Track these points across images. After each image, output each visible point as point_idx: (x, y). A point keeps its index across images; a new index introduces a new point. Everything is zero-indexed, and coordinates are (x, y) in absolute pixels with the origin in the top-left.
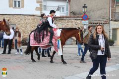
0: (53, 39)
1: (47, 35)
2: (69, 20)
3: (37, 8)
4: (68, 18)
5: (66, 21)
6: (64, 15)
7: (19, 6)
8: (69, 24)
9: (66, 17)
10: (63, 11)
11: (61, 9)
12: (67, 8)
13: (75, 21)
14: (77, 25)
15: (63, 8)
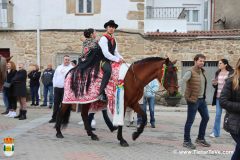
0: (108, 86)
1: (96, 77)
2: (211, 42)
3: (131, 12)
4: (209, 36)
5: (204, 43)
6: (198, 28)
7: (89, 10)
8: (211, 50)
9: (203, 33)
10: (196, 19)
11: (191, 13)
12: (206, 11)
13: (228, 44)
14: (231, 53)
15: (196, 12)
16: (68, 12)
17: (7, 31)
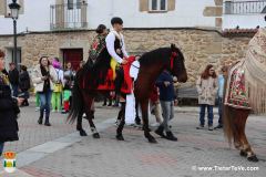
3: (207, 8)
7: (163, 7)
16: (141, 10)
17: (81, 31)
